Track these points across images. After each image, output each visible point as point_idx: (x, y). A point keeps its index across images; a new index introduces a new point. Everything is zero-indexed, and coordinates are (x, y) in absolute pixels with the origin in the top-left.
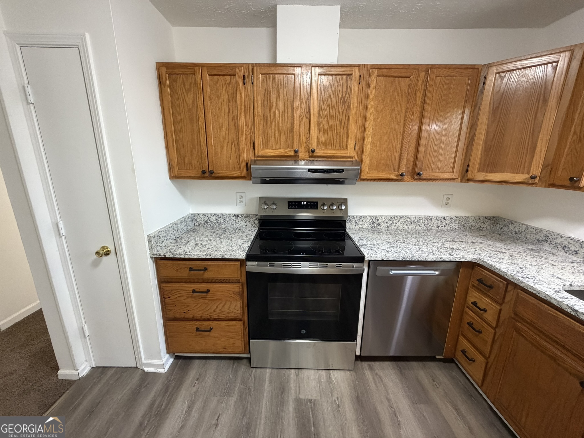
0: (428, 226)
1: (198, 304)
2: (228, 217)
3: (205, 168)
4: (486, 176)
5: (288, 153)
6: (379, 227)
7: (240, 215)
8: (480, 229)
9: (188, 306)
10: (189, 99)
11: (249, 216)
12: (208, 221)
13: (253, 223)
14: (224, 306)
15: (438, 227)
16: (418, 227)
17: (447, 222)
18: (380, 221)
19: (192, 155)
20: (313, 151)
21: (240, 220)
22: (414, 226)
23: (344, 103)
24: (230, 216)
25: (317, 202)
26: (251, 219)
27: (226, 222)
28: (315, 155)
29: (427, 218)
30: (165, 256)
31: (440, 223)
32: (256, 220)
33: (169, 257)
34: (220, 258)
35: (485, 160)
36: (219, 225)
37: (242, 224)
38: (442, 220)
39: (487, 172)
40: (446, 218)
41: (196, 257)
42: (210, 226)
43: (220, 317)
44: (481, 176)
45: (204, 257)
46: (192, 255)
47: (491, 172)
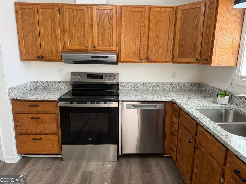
0: (164, 88)
1: (34, 125)
2: (54, 83)
3: (39, 55)
4: (181, 60)
5: (82, 48)
6: (137, 89)
7: (61, 82)
8: (192, 90)
9: (29, 126)
10: (31, 20)
11: (66, 83)
12: (43, 85)
13: (68, 87)
14: (47, 126)
15: (169, 89)
16: (158, 89)
17: (174, 86)
18: (138, 85)
19: (32, 49)
20: (95, 47)
21: (61, 84)
22: (156, 88)
23: (110, 23)
24: (55, 83)
25: (103, 75)
26: (67, 84)
27: (53, 86)
28: (96, 49)
29: (163, 84)
30: (16, 99)
31: (170, 86)
32: (70, 85)
33: (19, 99)
34: (45, 100)
35: (180, 52)
36: (49, 87)
37: (62, 87)
38: (171, 85)
39: (181, 58)
40: (173, 84)
41: (33, 99)
42: (44, 88)
43: (46, 132)
44: (179, 60)
45: (37, 99)
46: (31, 98)
47: (183, 58)
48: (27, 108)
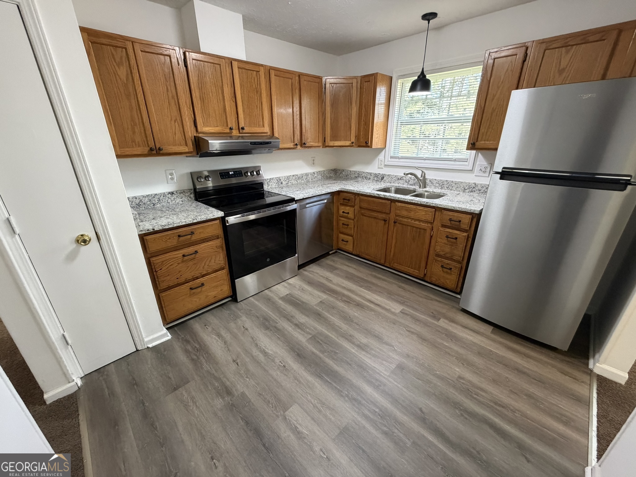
0: (307, 179)
1: (188, 267)
2: (162, 196)
3: (152, 144)
4: (334, 143)
5: (224, 130)
6: (282, 185)
7: (174, 192)
8: (330, 178)
9: (180, 272)
10: (122, 72)
11: (184, 192)
12: (141, 203)
13: (189, 198)
14: (210, 261)
15: (312, 179)
16: (302, 181)
17: (315, 175)
18: (282, 180)
19: (134, 132)
20: (243, 129)
21: (175, 196)
22: (300, 181)
23: (257, 92)
24: (164, 195)
25: (241, 171)
26: (187, 194)
27: (161, 201)
28: (244, 131)
29: (306, 174)
30: (153, 229)
31: (312, 177)
32: (191, 194)
33: (158, 229)
34: (205, 219)
35: (332, 134)
36: (154, 205)
37: (178, 200)
38: (313, 175)
39: (334, 141)
40: (315, 173)
41: (184, 224)
42: (143, 208)
43: (208, 272)
44: (331, 143)
45: (191, 222)
46: (181, 223)
47: (336, 141)
48: (174, 242)
